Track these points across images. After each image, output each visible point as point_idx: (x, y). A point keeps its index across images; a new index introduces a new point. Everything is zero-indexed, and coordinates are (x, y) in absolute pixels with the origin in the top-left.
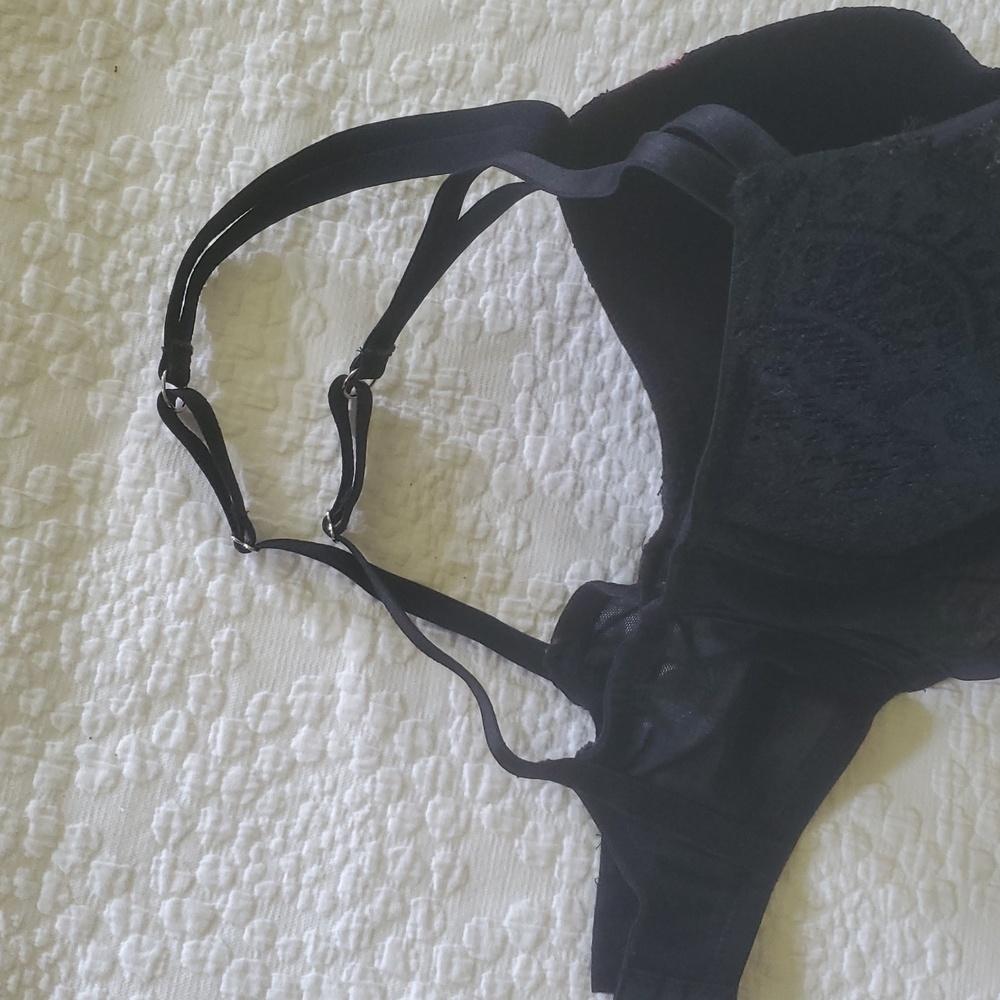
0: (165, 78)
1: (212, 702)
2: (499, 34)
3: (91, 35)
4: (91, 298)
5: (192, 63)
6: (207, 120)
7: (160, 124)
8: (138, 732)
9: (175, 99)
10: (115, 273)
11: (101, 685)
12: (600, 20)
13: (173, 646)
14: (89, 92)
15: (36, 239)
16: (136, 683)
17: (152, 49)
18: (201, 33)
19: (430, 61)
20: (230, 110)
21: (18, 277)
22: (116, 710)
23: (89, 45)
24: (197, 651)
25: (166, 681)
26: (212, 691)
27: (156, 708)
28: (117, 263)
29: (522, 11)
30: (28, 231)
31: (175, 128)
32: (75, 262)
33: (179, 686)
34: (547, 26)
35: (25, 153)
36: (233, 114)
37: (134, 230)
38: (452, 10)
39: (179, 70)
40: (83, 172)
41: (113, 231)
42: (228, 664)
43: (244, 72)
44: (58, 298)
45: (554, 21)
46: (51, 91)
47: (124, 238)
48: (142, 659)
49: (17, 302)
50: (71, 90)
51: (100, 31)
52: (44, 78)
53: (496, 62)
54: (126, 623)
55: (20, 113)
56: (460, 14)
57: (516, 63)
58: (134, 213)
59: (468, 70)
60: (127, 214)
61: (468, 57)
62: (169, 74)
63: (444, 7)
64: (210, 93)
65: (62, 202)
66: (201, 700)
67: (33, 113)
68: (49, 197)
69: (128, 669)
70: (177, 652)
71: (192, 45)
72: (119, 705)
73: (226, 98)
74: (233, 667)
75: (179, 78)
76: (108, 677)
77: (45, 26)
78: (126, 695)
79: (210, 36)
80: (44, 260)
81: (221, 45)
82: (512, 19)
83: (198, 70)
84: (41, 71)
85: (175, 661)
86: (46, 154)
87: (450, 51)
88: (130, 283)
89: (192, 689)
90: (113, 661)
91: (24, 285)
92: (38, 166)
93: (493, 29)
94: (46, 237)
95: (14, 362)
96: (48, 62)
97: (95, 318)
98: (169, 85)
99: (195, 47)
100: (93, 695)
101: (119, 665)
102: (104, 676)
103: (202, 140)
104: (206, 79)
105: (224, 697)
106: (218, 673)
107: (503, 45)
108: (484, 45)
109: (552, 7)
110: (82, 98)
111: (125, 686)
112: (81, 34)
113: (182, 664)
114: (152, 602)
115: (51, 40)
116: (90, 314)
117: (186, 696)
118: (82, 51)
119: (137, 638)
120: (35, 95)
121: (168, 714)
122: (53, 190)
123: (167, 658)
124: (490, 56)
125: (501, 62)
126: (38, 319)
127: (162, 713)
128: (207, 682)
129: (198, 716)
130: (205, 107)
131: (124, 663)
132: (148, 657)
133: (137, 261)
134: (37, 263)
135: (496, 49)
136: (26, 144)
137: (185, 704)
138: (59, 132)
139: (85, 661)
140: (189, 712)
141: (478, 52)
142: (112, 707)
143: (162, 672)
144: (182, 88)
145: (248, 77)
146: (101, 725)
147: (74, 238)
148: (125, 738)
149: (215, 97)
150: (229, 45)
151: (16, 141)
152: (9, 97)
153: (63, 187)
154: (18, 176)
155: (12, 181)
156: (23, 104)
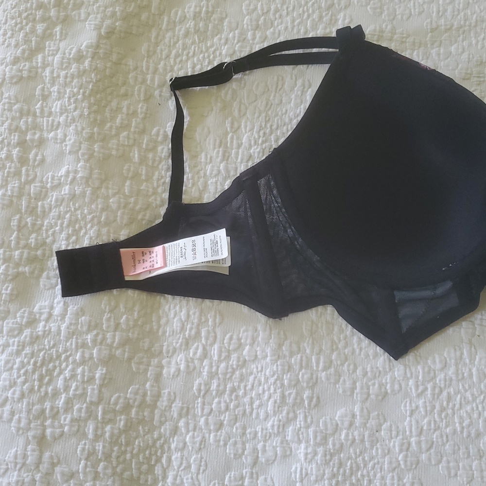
1: (211, 339)
3: (139, 91)
4: (151, 190)
7: (169, 122)
8: (185, 353)
10: (158, 180)
11: (169, 336)
13: (194, 319)
14: (141, 113)
15: (129, 170)
16: (182, 334)
17: (162, 94)
21: (124, 185)
22: (176, 345)
23: (139, 95)
24: (203, 320)
25: (193, 332)
26: (211, 335)
27: (191, 343)
28: (159, 176)
30: (125, 168)
32: (143, 177)
33: (198, 333)
35: (121, 139)
37: (163, 163)
40: (143, 143)
41: (155, 165)
42: (216, 323)
44: (139, 191)
46: (128, 114)
47: (160, 166)
48: (183, 325)
49: (124, 194)
50: (135, 113)
51: (143, 89)
52: (125, 110)
54: (176, 312)
55: (117, 124)
58: (163, 157)
60: (161, 158)
65: (136, 156)
66: (207, 339)
67: (122, 123)
68: (131, 154)
69: (178, 328)
70: (196, 321)
72: (177, 343)
74: (217, 325)
76: (171, 333)
77: (122, 91)
78: (179, 339)
80: (132, 178)
84: (123, 108)
85: (195, 324)
86: (128, 138)
89: (203, 334)
90: (173, 326)
91: (126, 188)
92: (126, 143)
94: (132, 169)
95: (125, 217)
96: (125, 103)
97: (153, 197)
100: (167, 340)
101: (175, 328)
102: (170, 333)
105: (215, 337)
106: (212, 328)
110: (139, 116)
111: (178, 335)
112: (136, 92)
113: (198, 325)
115: (126, 95)
116: (151, 196)
117: (201, 338)
118: (137, 98)
119: (181, 316)
120: (122, 116)
121: (195, 345)
122: (133, 151)
123: (193, 324)
126: (132, 200)
127: (193, 345)
128: (208, 332)
129: (207, 345)
131: (177, 327)
132: (186, 323)
133: (166, 175)
134: (129, 180)
136: (121, 136)
137: (201, 341)
138: (132, 129)
139: (163, 327)
140: (203, 344)
142: (174, 344)
143: (191, 329)
146: (171, 351)
147: (142, 168)
148: (180, 356)
151: (117, 135)
152: (113, 119)
153: (136, 150)
154: (119, 148)
155: (117, 150)
156: (118, 121)
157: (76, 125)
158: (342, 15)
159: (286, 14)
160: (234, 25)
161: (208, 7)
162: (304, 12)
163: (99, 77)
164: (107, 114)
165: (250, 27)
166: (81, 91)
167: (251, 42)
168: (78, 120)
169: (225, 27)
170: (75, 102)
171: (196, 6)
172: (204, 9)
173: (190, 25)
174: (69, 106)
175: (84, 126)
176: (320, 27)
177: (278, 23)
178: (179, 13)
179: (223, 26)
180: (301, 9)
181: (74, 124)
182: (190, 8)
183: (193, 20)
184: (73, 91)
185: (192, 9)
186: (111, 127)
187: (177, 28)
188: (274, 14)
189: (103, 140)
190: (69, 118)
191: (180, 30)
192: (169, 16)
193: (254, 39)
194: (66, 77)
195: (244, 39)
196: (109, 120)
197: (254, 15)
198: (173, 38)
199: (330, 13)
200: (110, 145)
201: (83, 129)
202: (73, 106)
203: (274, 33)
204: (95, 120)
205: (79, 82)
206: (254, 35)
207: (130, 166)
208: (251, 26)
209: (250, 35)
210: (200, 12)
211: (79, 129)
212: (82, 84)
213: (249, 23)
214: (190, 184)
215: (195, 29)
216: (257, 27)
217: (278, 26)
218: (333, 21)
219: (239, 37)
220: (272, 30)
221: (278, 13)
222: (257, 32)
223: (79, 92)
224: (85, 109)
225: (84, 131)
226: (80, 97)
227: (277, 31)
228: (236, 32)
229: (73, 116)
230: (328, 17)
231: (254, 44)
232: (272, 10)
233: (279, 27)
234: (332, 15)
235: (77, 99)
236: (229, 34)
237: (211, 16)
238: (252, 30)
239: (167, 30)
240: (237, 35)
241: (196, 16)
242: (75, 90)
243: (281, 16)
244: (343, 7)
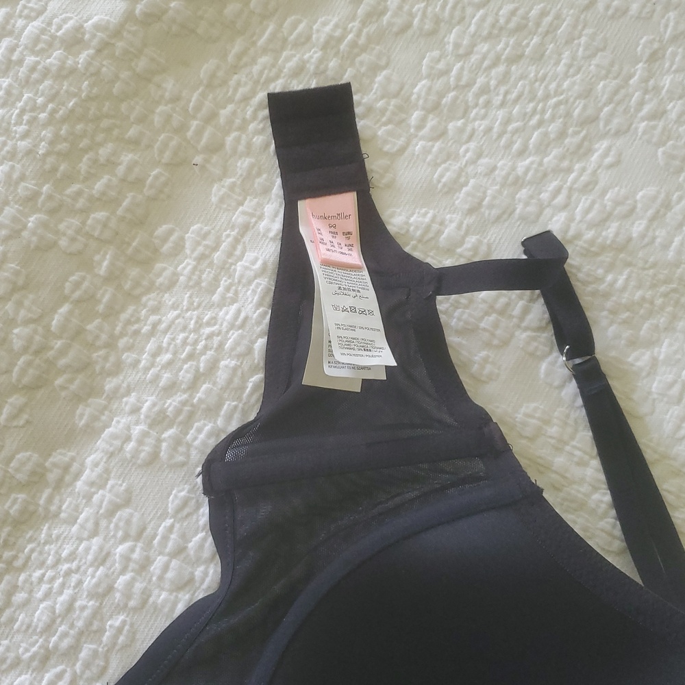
0: (211, 191)
1: (95, 670)
2: (471, 211)
3: (165, 145)
4: (104, 337)
5: (234, 184)
6: (233, 228)
7: (198, 222)
8: (34, 675)
9: (214, 207)
10: (128, 322)
11: (18, 631)
12: (555, 219)
13: (79, 618)
14: (151, 186)
15: (77, 285)
16: (44, 637)
17: (208, 166)
18: (246, 162)
19: (412, 219)
20: (251, 225)
21: (54, 310)
22: (23, 654)
23: (161, 152)
24: (95, 627)
25: (66, 643)
26: (97, 662)
27: (52, 662)
28: (132, 316)
29: (494, 198)
30: (72, 278)
31: (206, 229)
32: (101, 308)
33: (75, 649)
34: (510, 214)
35: (89, 222)
36: (253, 227)
37: (152, 295)
38: (440, 186)
39: (223, 186)
40: (129, 244)
41: (137, 292)
42: (115, 644)
43: (270, 200)
44: (79, 332)
45: (518, 211)
46: (123, 180)
47: (144, 299)
48: (53, 621)
49: (47, 328)
50: (139, 183)
51: (173, 143)
52: (121, 170)
53: (462, 233)
54: (51, 589)
55: (94, 192)
56: (446, 189)
57: (478, 237)
58: (157, 284)
59: (439, 233)
60: (152, 283)
61: (442, 223)
62: (215, 187)
63: (435, 182)
64: (241, 209)
65: (105, 264)
66: (87, 665)
67: (104, 194)
68: (97, 258)
69: (41, 625)
70: (80, 624)
71: (238, 170)
72: (27, 650)
73: (252, 215)
74: (117, 648)
75: (221, 193)
76: (24, 627)
77: (132, 132)
78: (33, 644)
79: (252, 166)
80: (78, 302)
81: (259, 174)
82: (485, 203)
83: (237, 190)
84: (120, 164)
85: (77, 629)
86: (105, 226)
87: (430, 215)
88: (137, 332)
89: (84, 654)
90: (33, 615)
91: (56, 317)
92: (96, 234)
93: (467, 206)
94: (86, 284)
95: (31, 371)
96: (127, 158)
97: (102, 352)
98: (213, 196)
99: (240, 172)
100: (10, 636)
101: (35, 620)
102: (22, 624)
103: (224, 242)
104: (240, 198)
105: (104, 670)
106: (106, 649)
107: (471, 221)
108: (457, 217)
109: (520, 201)
110: (145, 190)
111: (35, 637)
112: (159, 143)
113: (81, 633)
114: (74, 578)
115: (135, 143)
116: (99, 348)
117: (77, 659)
118: (156, 156)
119: (55, 603)
120: (110, 180)
121: (59, 668)
122: (102, 253)
123: (72, 626)
124: (459, 227)
125: (467, 233)
126: (58, 344)
127: (55, 666)
128: (95, 654)
129: (81, 677)
130: (234, 218)
131: (39, 620)
132: (59, 620)
133: (147, 318)
134: (72, 303)
135: (465, 222)
136: (92, 216)
137: (74, 665)
138: (120, 212)
139: (13, 609)
140: (76, 672)
141: (451, 221)
142: (21, 650)
143: (65, 635)
144: (222, 200)
145: (272, 203)
146: (9, 661)
147: (107, 290)
148: (23, 677)
149: (244, 213)
150: (265, 176)
151: (85, 212)
152: (90, 177)
153: (110, 252)
154: (79, 237)
155: (73, 240)
156: (99, 186)
157: (12, 168)
158: (604, 144)
159: (499, 103)
160: (393, 87)
161: (358, 35)
162: (534, 111)
163: (95, 90)
164: (83, 166)
165: (421, 102)
166: (50, 106)
167: (412, 130)
168: (23, 157)
169: (376, 86)
170: (30, 123)
171: (336, 26)
172: (350, 36)
173: (311, 57)
174: (15, 124)
175: (27, 173)
176: (553, 153)
177: (477, 114)
178: (301, 27)
179: (372, 82)
180: (531, 105)
181: (11, 163)
182: (325, 24)
183: (321, 50)
184: (35, 101)
185: (328, 29)
186: (79, 194)
187: (285, 54)
188: (478, 96)
189: (52, 212)
190: (7, 148)
191: (288, 59)
192: (281, 25)
193: (420, 127)
194: (33, 69)
195: (403, 121)
196: (81, 177)
197: (439, 84)
198: (270, 70)
199: (582, 134)
200: (62, 227)
201: (23, 178)
202: (21, 129)
203: (461, 130)
204: (54, 169)
205: (52, 87)
206: (423, 120)
207: (84, 278)
208: (426, 100)
209: (416, 115)
210: (340, 40)
211: (15, 176)
212: (57, 93)
213: (423, 94)
214: (185, 354)
215: (317, 67)
216: (436, 107)
217: (475, 119)
218: (582, 151)
219: (394, 113)
220: (460, 123)
221: (485, 97)
222: (431, 116)
223: (45, 106)
224: (43, 143)
225: (23, 184)
226: (43, 116)
227: (469, 129)
228: (393, 102)
229: (15, 148)
230: (577, 139)
231: (416, 136)
232: (477, 85)
233: (477, 123)
234: (584, 138)
235: (35, 118)
236: (377, 100)
237: (358, 55)
238: (423, 109)
239: (265, 51)
240: (391, 107)
241: (330, 44)
242: (40, 100)
243: (488, 104)
244: (613, 131)
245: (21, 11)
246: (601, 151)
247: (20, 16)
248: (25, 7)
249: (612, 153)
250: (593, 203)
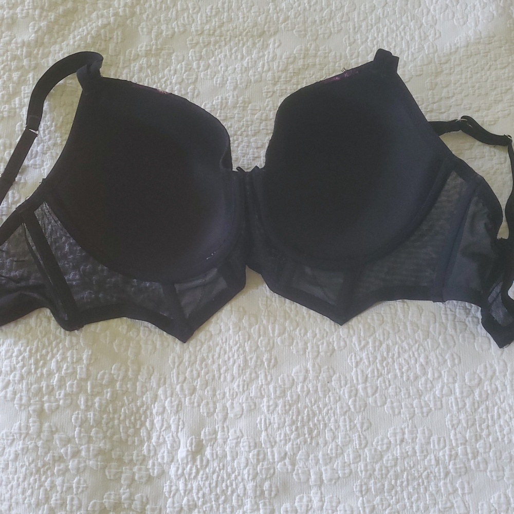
158: (272, 40)
159: (224, 44)
160: (181, 58)
161: (157, 45)
162: (239, 41)
165: (194, 58)
167: (196, 70)
169: (173, 61)
171: (146, 46)
172: (154, 47)
173: (143, 62)
176: (254, 52)
177: (218, 52)
178: (133, 52)
179: (171, 60)
180: (237, 39)
182: (142, 47)
183: (146, 57)
187: (132, 65)
188: (214, 45)
191: (134, 67)
192: (125, 56)
193: (198, 68)
195: (191, 68)
197: (197, 49)
199: (262, 40)
203: (215, 61)
206: (199, 65)
208: (196, 57)
209: (195, 64)
210: (151, 50)
213: (193, 55)
215: (147, 64)
216: (201, 57)
217: (218, 55)
218: (265, 47)
219: (185, 67)
220: (213, 59)
221: (218, 44)
222: (201, 61)
227: (218, 59)
228: (183, 63)
230: (261, 43)
231: (199, 72)
232: (212, 42)
233: (219, 56)
234: (263, 42)
236: (177, 66)
237: (161, 53)
238: (196, 60)
240: (184, 66)
241: (148, 53)
243: (220, 47)
244: (273, 34)
245: (24, 96)
246: (272, 43)
247: (24, 98)
248: (24, 93)
249: (277, 41)
250: (279, 62)
